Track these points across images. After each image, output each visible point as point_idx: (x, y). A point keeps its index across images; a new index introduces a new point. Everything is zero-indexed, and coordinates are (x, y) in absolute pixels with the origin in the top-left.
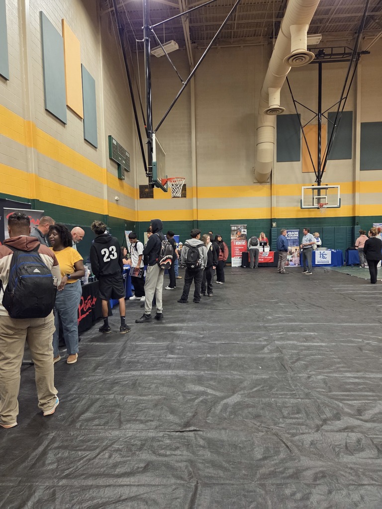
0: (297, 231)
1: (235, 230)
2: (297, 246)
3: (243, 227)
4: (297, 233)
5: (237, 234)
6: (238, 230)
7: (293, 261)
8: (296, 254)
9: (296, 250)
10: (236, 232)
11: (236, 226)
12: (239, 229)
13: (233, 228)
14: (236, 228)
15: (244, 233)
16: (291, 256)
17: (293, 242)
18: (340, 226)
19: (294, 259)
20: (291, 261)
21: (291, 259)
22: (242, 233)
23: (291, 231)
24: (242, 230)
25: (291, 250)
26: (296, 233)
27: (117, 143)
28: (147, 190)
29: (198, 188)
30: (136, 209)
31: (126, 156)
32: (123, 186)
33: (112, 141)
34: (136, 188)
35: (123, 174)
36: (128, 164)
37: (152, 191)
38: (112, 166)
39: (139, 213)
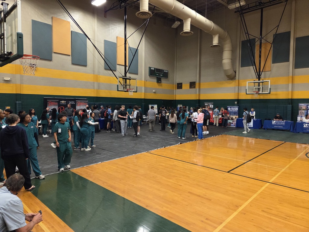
0: (237, 107)
1: (206, 105)
2: (236, 115)
3: (211, 104)
5: (207, 107)
7: (233, 123)
9: (236, 117)
10: (207, 106)
11: (208, 103)
12: (209, 105)
13: (206, 104)
16: (232, 121)
17: (234, 113)
18: (280, 104)
20: (232, 123)
21: (232, 122)
22: (210, 107)
23: (233, 107)
24: (210, 106)
25: (233, 118)
26: (236, 108)
27: (155, 69)
28: (180, 85)
29: (201, 83)
30: (175, 94)
31: (165, 72)
32: (161, 86)
33: (151, 68)
34: (175, 84)
35: (159, 81)
36: (166, 75)
37: (182, 86)
38: (152, 78)
39: (176, 96)
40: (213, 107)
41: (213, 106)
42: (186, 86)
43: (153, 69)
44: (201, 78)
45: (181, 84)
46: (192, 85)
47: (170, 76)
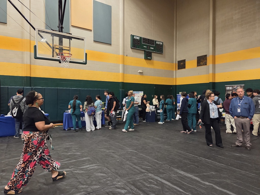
12: (235, 89)
14: (231, 88)
27: (141, 38)
28: (182, 63)
29: (216, 56)
30: (174, 77)
31: (157, 44)
32: (152, 64)
33: (133, 36)
34: (175, 63)
35: (148, 56)
36: (159, 49)
37: (185, 64)
38: (136, 52)
39: (177, 79)
42: (191, 64)
43: (138, 38)
44: (217, 48)
45: (184, 61)
46: (202, 61)
47: (166, 50)
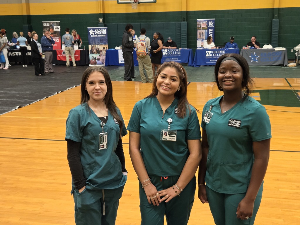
0: (105, 29)
1: (46, 27)
2: (105, 44)
4: (105, 30)
5: (49, 30)
6: (51, 27)
7: (101, 60)
8: (104, 53)
9: (104, 48)
10: (48, 29)
11: (49, 23)
13: (45, 25)
14: (48, 25)
15: (57, 30)
16: (98, 55)
17: (101, 40)
18: (170, 21)
19: (101, 58)
20: (99, 59)
21: (99, 57)
23: (98, 29)
24: (55, 27)
25: (99, 48)
26: (103, 30)
40: (59, 30)
41: (59, 27)
